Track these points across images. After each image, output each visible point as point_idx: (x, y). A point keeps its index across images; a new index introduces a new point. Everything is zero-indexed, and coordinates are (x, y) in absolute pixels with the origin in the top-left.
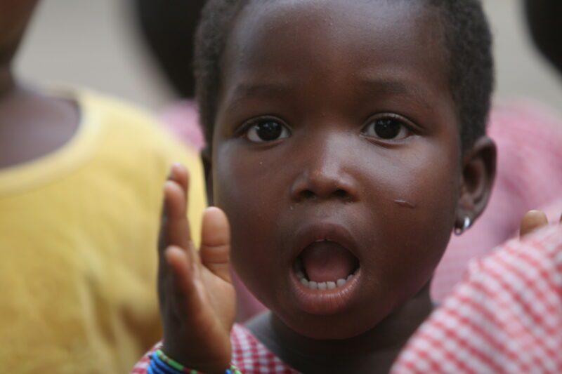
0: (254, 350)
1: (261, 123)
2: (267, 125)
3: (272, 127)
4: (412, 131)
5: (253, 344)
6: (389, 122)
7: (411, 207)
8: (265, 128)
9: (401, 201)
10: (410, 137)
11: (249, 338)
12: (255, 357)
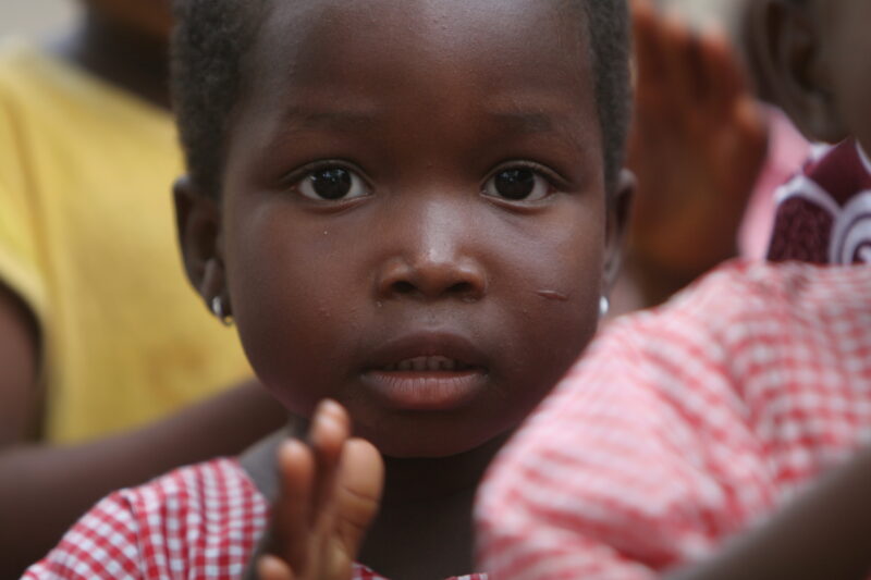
0: (248, 505)
1: (318, 172)
2: (328, 175)
3: (336, 178)
4: (554, 187)
5: (247, 495)
6: (516, 173)
7: (561, 299)
8: (325, 179)
9: (548, 292)
10: (553, 195)
11: (244, 484)
12: (248, 516)
